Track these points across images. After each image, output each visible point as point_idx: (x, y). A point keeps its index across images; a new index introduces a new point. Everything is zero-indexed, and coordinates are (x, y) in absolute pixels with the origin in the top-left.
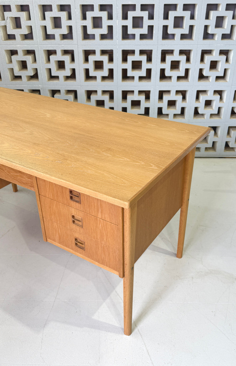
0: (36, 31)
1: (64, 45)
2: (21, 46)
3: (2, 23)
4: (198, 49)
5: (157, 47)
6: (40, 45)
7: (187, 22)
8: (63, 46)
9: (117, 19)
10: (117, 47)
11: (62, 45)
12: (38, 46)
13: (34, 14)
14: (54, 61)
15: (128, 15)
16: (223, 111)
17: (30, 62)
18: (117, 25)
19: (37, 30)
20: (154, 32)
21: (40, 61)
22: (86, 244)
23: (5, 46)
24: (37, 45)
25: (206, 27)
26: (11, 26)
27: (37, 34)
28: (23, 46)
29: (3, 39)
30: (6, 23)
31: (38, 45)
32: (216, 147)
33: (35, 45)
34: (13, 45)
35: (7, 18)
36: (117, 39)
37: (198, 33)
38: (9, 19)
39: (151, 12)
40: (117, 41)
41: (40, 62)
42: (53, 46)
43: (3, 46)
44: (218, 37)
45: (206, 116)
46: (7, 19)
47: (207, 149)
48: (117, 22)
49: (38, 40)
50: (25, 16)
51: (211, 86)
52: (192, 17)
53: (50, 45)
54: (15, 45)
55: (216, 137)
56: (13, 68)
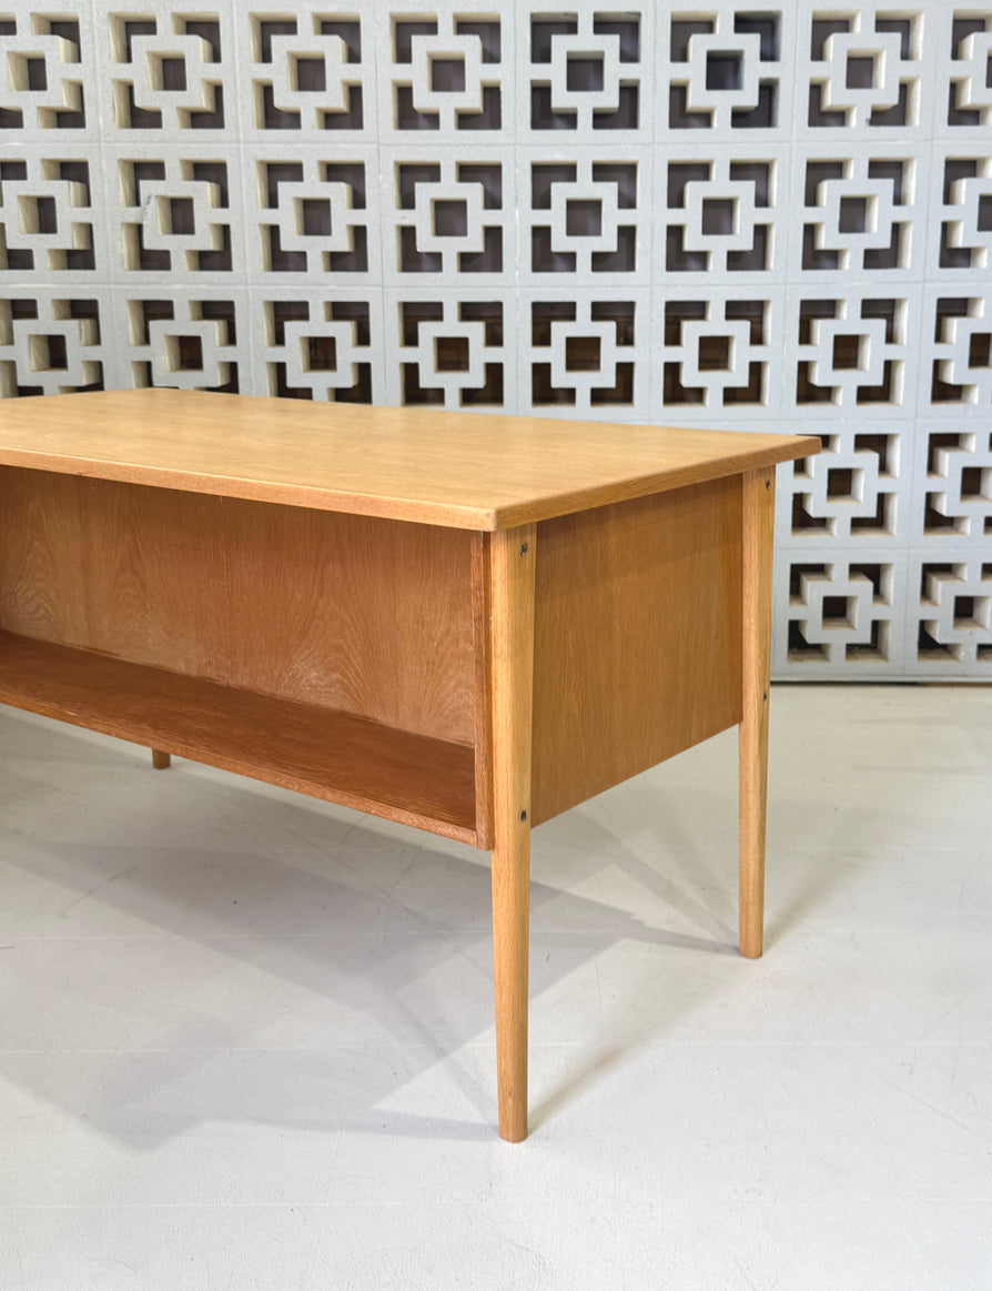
0: (244, 242)
1: (336, 288)
2: (186, 287)
3: (132, 214)
4: (788, 298)
5: (652, 291)
6: (252, 284)
7: (746, 217)
8: (334, 291)
9: (516, 205)
10: (517, 293)
11: (331, 287)
12: (246, 290)
13: (241, 187)
14: (298, 340)
15: (552, 194)
16: (895, 509)
17: (214, 341)
18: (518, 223)
19: (247, 239)
20: (638, 245)
21: (251, 339)
23: (130, 287)
24: (242, 284)
25: (810, 231)
26: (159, 227)
27: (247, 251)
28: (193, 287)
29: (126, 265)
30: (144, 214)
31: (246, 284)
32: (887, 643)
33: (234, 284)
34: (159, 283)
35: (149, 198)
36: (517, 269)
37: (785, 247)
38: (154, 202)
39: (626, 191)
40: (517, 273)
41: (249, 342)
42: (297, 288)
43: (125, 287)
44: (852, 260)
45: (835, 527)
46: (148, 203)
47: (852, 649)
48: (517, 214)
49: (248, 268)
50: (209, 194)
51: (843, 420)
52: (762, 201)
53: (287, 287)
54: (168, 284)
55: (879, 606)
56: (150, 359)
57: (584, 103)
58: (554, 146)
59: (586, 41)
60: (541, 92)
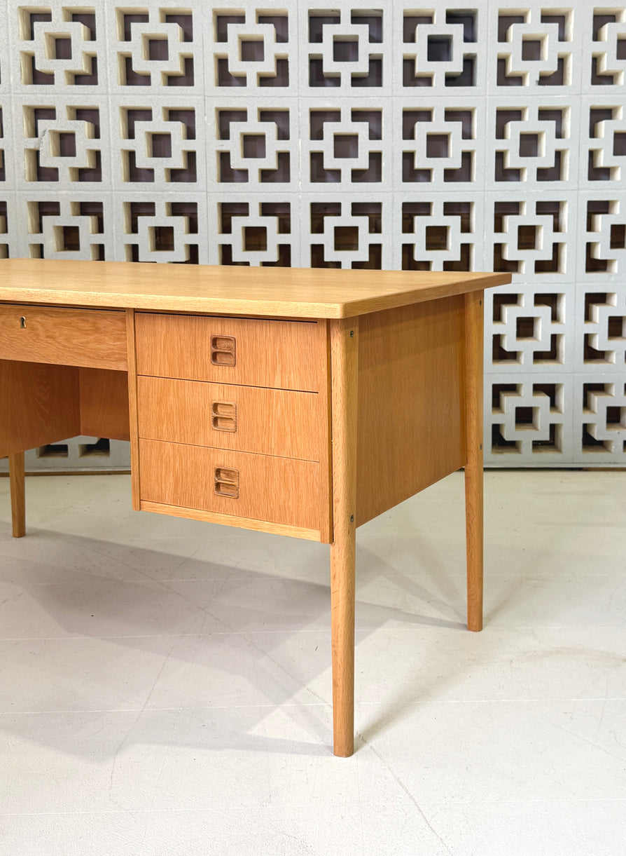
0: (110, 162)
1: (174, 193)
2: (69, 193)
3: (31, 144)
4: (486, 200)
5: (393, 195)
6: (115, 191)
7: (457, 146)
8: (172, 195)
9: (299, 138)
10: (300, 196)
11: (171, 192)
12: (111, 194)
13: (109, 124)
14: (147, 228)
15: (324, 130)
16: (563, 346)
17: (88, 229)
18: (300, 149)
19: (112, 160)
20: (383, 164)
21: (114, 228)
22: (242, 475)
23: (29, 192)
24: (108, 190)
25: (500, 156)
26: (51, 152)
27: (112, 168)
28: (74, 192)
29: (27, 178)
30: (40, 143)
31: (112, 191)
32: (561, 440)
33: (103, 191)
34: (49, 190)
35: (45, 132)
36: (300, 181)
37: (484, 166)
38: (47, 134)
39: (374, 129)
40: (300, 183)
41: (112, 230)
42: (147, 193)
43: (25, 192)
44: (529, 175)
45: (522, 358)
46: (44, 135)
47: (537, 445)
48: (300, 143)
49: (113, 180)
50: (86, 129)
51: (526, 284)
52: (467, 135)
53: (141, 192)
54: (57, 190)
55: (555, 414)
56: (42, 243)
57: (345, 70)
58: (325, 98)
59: (346, 28)
60: (316, 63)
